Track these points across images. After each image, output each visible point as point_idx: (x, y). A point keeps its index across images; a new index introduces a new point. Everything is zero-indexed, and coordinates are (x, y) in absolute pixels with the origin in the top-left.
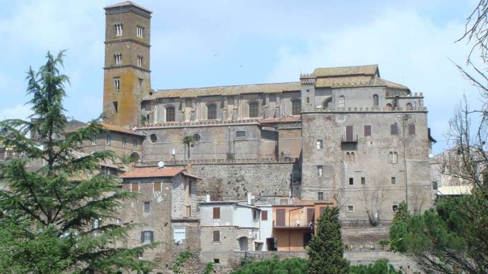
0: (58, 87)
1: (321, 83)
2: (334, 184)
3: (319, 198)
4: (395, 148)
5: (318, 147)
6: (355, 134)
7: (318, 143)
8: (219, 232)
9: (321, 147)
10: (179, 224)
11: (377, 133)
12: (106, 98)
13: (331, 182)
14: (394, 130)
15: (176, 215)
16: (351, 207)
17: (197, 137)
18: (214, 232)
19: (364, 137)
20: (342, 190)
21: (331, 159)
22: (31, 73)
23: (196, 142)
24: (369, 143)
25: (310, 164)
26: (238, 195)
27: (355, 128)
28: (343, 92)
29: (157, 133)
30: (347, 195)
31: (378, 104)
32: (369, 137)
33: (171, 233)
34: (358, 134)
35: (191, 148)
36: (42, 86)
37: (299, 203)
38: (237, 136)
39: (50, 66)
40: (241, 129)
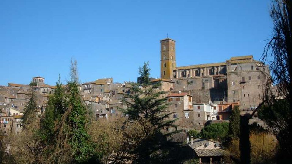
0: (148, 72)
1: (233, 62)
2: (239, 97)
3: (234, 102)
4: (259, 84)
5: (233, 84)
6: (245, 79)
7: (233, 83)
8: (200, 114)
9: (234, 84)
10: (186, 111)
11: (253, 79)
12: (161, 70)
13: (238, 96)
14: (259, 77)
15: (185, 108)
16: (245, 105)
17: (192, 82)
18: (198, 114)
19: (248, 80)
20: (242, 99)
21: (237, 88)
22: (140, 68)
23: (192, 84)
24: (250, 82)
25: (230, 90)
26: (206, 101)
27: (245, 77)
28: (241, 65)
29: (178, 81)
30: (243, 100)
31: (253, 69)
32: (250, 80)
33: (184, 115)
34: (246, 79)
35: (190, 86)
36: (143, 72)
37: (227, 103)
38: (205, 81)
39: (145, 66)
40: (206, 79)
